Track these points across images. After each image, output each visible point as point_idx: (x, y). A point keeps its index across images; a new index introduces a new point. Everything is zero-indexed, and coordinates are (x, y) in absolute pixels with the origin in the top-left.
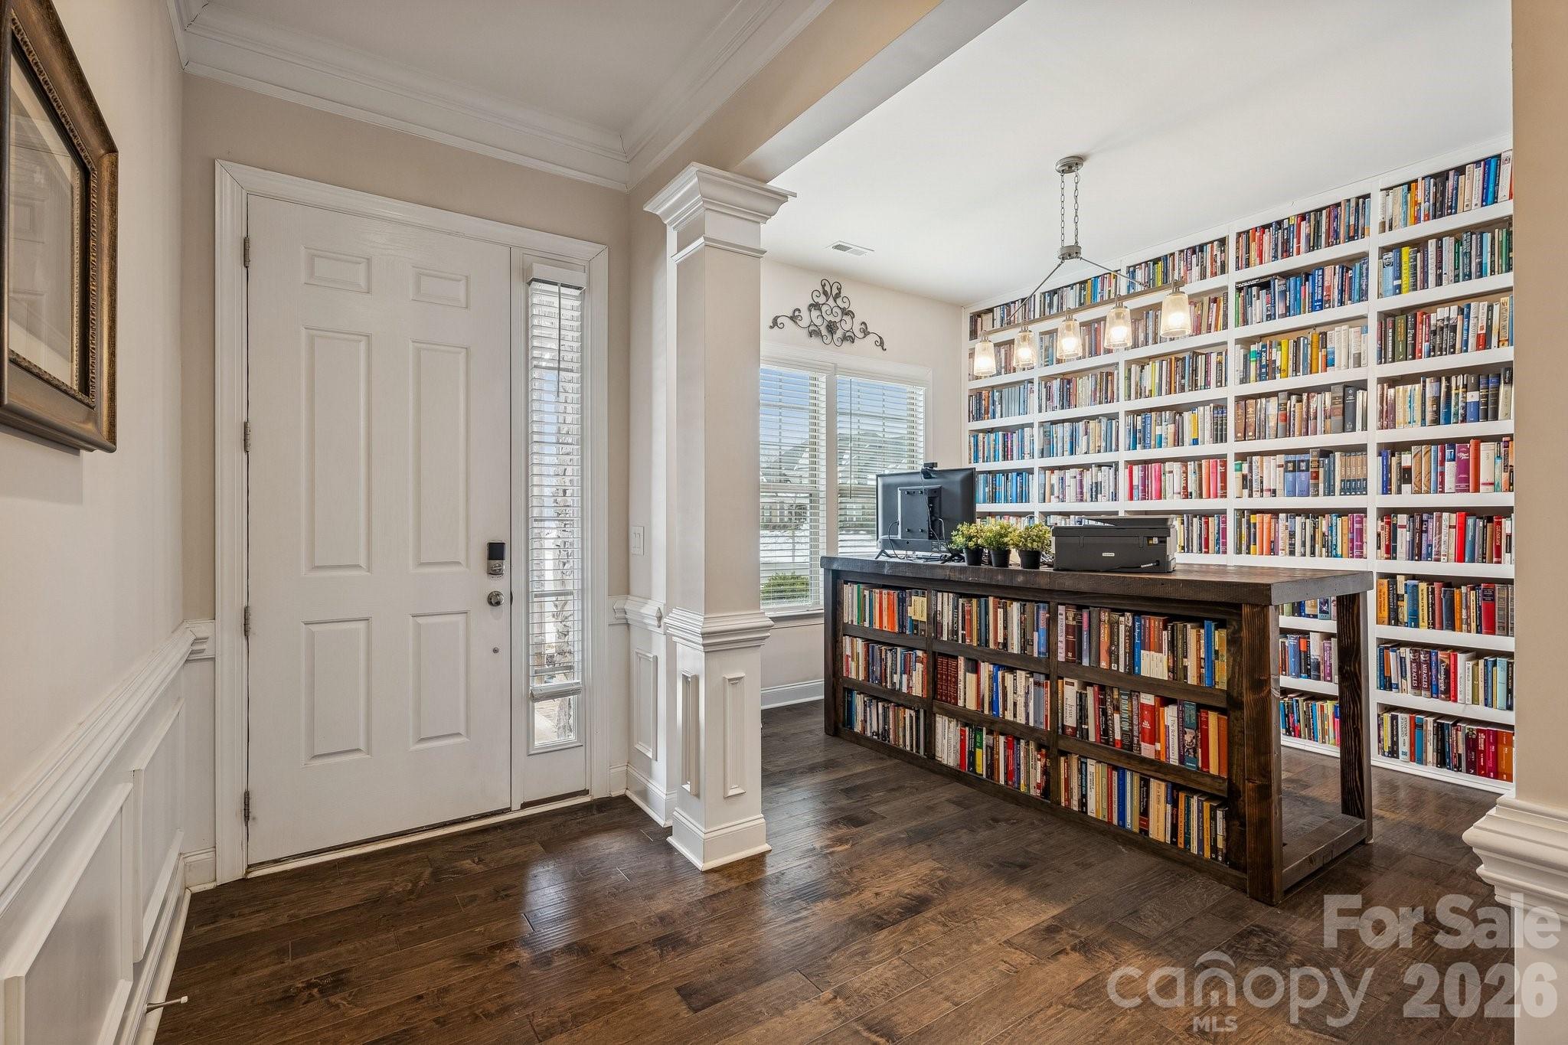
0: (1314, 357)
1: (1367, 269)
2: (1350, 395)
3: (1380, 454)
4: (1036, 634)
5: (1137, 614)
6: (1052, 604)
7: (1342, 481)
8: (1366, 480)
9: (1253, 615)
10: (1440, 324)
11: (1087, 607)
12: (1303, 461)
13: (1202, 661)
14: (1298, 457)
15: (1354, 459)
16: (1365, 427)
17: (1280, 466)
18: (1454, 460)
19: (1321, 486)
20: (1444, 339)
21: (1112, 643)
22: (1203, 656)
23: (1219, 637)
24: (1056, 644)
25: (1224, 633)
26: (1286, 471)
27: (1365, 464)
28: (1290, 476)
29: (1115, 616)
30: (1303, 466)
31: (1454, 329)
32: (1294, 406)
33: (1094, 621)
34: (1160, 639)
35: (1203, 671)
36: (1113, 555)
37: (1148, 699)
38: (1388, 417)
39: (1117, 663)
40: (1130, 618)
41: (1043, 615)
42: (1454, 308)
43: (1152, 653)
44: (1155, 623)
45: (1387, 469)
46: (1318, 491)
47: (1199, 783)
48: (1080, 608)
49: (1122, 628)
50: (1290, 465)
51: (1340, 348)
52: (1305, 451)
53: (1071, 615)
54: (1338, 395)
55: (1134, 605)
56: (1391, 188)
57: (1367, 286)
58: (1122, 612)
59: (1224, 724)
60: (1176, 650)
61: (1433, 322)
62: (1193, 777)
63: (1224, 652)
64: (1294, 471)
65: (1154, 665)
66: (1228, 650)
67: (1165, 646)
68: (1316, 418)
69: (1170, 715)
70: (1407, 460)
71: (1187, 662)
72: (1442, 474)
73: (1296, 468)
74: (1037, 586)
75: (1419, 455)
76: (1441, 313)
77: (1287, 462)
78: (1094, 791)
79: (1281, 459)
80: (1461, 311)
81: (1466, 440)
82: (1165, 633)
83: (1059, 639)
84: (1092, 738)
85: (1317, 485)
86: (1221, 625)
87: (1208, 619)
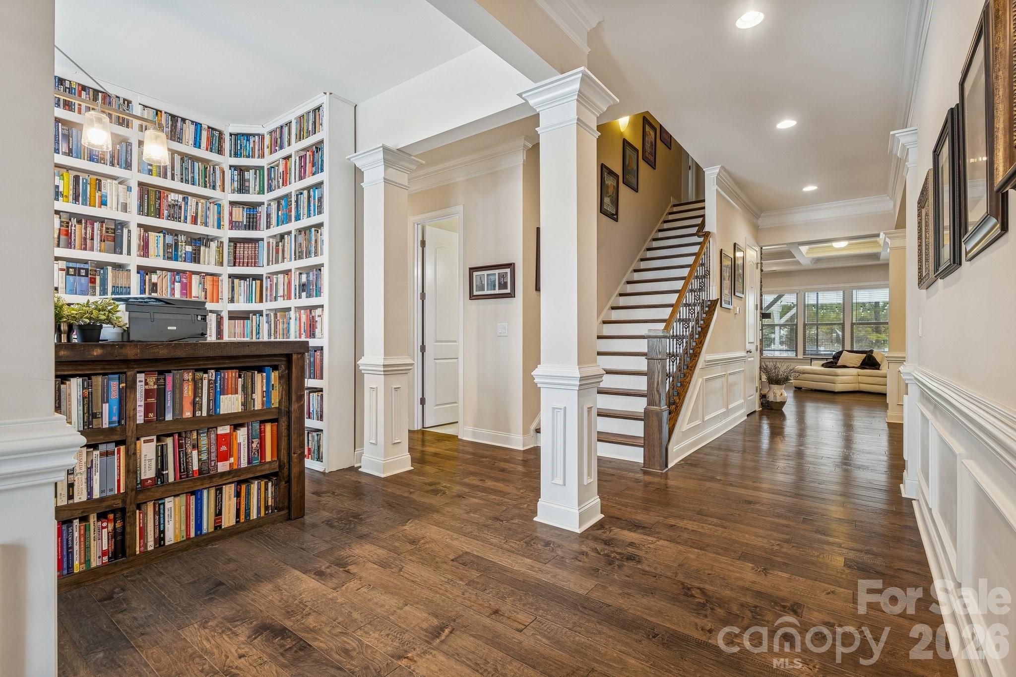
0: (92, 195)
1: (131, 150)
2: (119, 229)
3: (138, 272)
4: (106, 407)
5: (217, 370)
6: (129, 373)
7: (113, 286)
8: (129, 288)
9: (298, 359)
10: (173, 202)
11: (169, 371)
12: (83, 269)
13: (265, 393)
14: (78, 265)
15: (121, 274)
16: (129, 253)
17: (62, 270)
18: (180, 282)
19: (98, 289)
20: (175, 212)
21: (195, 396)
22: (265, 389)
23: (274, 375)
24: (135, 409)
25: (277, 373)
26: (68, 274)
27: (129, 278)
28: (71, 278)
29: (199, 375)
30: (83, 272)
31: (180, 208)
32: (75, 226)
33: (177, 381)
34: (236, 385)
35: (265, 399)
36: (175, 328)
37: (224, 430)
38: (145, 250)
39: (201, 410)
40: (214, 374)
41: (114, 386)
42: (181, 196)
43: (230, 396)
44: (232, 374)
45: (143, 282)
46: (95, 292)
47: (263, 470)
48: (161, 373)
49: (205, 382)
50: (71, 270)
51: (112, 195)
52: (86, 262)
53: (152, 380)
54: (111, 227)
55: (216, 364)
56: (146, 107)
57: (131, 161)
58: (205, 371)
59: (275, 428)
60: (248, 391)
61: (169, 200)
62: (258, 468)
63: (277, 385)
64: (75, 275)
65: (230, 404)
66: (280, 383)
67: (240, 389)
68: (92, 239)
69: (242, 435)
70: (154, 278)
71: (254, 396)
72: (174, 289)
73: (77, 272)
74: (121, 358)
75: (161, 277)
76: (172, 197)
77: (68, 268)
78: (172, 523)
79: (63, 264)
80: (184, 199)
81: (184, 272)
82: (240, 379)
83: (139, 403)
84: (171, 479)
85: (94, 288)
86: (275, 368)
87: (268, 366)
